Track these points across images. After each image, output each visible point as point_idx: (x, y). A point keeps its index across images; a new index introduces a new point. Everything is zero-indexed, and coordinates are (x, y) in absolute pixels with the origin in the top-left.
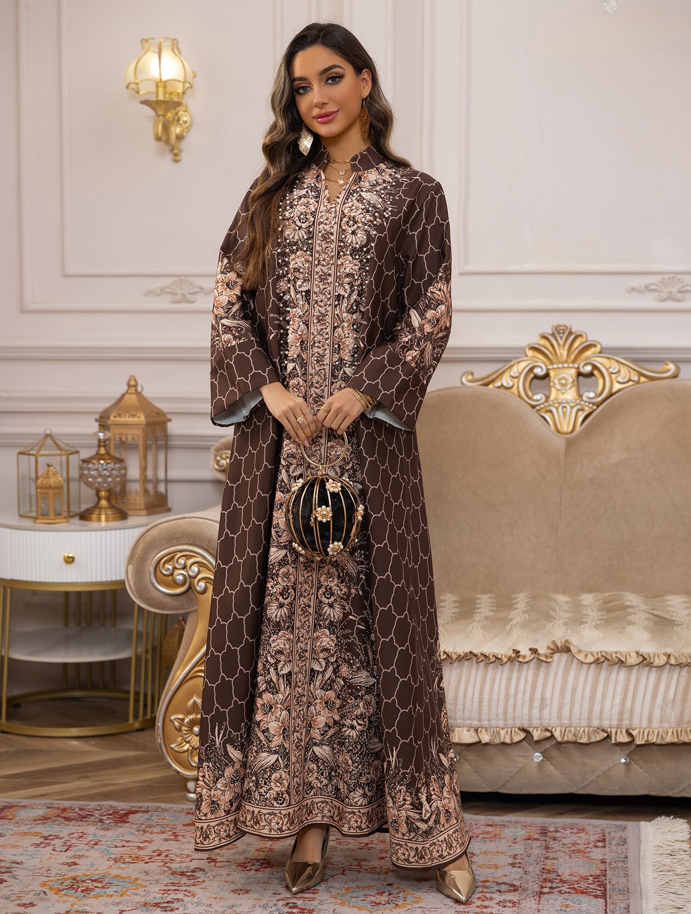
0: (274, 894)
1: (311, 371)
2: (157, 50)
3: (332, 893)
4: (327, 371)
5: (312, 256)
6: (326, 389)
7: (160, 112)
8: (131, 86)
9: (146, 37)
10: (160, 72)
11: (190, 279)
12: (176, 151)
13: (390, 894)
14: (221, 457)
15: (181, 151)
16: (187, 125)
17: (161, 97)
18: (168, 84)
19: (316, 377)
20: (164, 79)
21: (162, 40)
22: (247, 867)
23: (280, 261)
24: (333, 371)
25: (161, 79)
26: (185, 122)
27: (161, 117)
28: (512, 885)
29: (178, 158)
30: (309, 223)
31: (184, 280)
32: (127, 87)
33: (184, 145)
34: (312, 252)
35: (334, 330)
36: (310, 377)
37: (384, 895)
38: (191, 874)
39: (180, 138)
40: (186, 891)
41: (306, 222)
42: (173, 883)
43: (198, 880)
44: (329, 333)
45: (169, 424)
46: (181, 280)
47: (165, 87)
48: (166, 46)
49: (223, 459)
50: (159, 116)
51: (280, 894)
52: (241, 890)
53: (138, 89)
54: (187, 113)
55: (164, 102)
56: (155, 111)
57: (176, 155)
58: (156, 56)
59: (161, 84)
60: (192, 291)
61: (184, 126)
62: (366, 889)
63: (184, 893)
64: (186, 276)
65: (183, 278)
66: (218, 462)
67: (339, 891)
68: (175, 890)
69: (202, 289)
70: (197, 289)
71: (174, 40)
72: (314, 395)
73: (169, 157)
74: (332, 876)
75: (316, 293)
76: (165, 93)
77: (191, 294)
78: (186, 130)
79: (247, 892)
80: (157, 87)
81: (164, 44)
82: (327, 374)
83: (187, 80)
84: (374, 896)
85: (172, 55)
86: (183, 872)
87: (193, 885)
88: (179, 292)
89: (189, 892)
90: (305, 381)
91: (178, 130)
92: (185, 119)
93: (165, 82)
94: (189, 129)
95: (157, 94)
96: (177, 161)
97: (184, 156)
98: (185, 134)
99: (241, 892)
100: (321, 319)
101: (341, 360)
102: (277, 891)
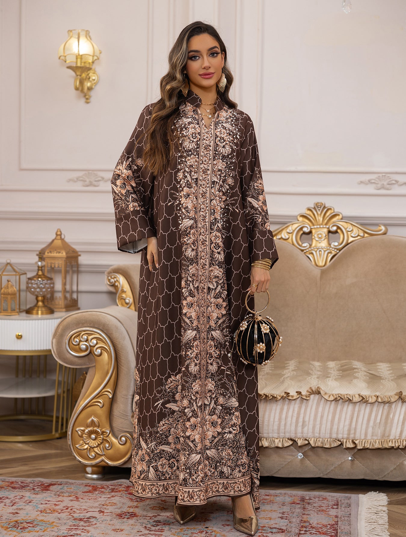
0: (138, 531)
1: (199, 225)
2: (77, 37)
3: (172, 532)
4: (207, 226)
5: (198, 158)
6: (207, 236)
7: (78, 73)
8: (61, 58)
9: (71, 29)
10: (78, 50)
11: (95, 172)
12: (87, 97)
13: (207, 533)
14: (111, 277)
15: (90, 97)
16: (95, 81)
17: (79, 65)
18: (83, 57)
19: (203, 229)
20: (81, 54)
21: (80, 31)
22: (122, 516)
23: (179, 161)
24: (211, 226)
25: (79, 54)
26: (94, 80)
27: (79, 76)
28: (280, 529)
29: (88, 101)
30: (197, 139)
31: (91, 173)
32: (59, 58)
33: (92, 93)
34: (198, 156)
35: (211, 202)
36: (199, 229)
37: (203, 533)
38: (87, 520)
39: (90, 89)
40: (83, 529)
41: (196, 138)
42: (74, 525)
43: (91, 523)
44: (208, 203)
45: (80, 258)
46: (89, 173)
47: (81, 59)
48: (83, 34)
49: (112, 278)
50: (77, 75)
51: (141, 532)
52: (118, 529)
53: (66, 59)
54: (95, 74)
55: (80, 67)
56: (76, 73)
57: (87, 99)
58: (77, 40)
59: (79, 57)
60: (97, 180)
61: (93, 82)
62: (192, 529)
63: (82, 530)
64: (93, 171)
65: (90, 172)
66: (109, 280)
67: (176, 530)
68: (76, 529)
69: (103, 178)
70: (100, 179)
71: (87, 31)
72: (202, 240)
73: (83, 100)
74: (173, 523)
75: (201, 180)
76: (81, 63)
77: (96, 181)
78: (94, 84)
79: (122, 530)
80: (77, 59)
81: (81, 34)
82: (208, 228)
83: (95, 54)
84: (197, 534)
85: (86, 39)
86: (81, 519)
87: (88, 526)
88: (88, 180)
89: (85, 530)
90: (197, 231)
91: (89, 84)
92: (94, 78)
93: (82, 55)
94: (96, 84)
95: (77, 62)
96: (88, 103)
97: (92, 100)
98: (93, 87)
99: (118, 531)
100: (204, 195)
101: (215, 219)
102: (140, 530)
